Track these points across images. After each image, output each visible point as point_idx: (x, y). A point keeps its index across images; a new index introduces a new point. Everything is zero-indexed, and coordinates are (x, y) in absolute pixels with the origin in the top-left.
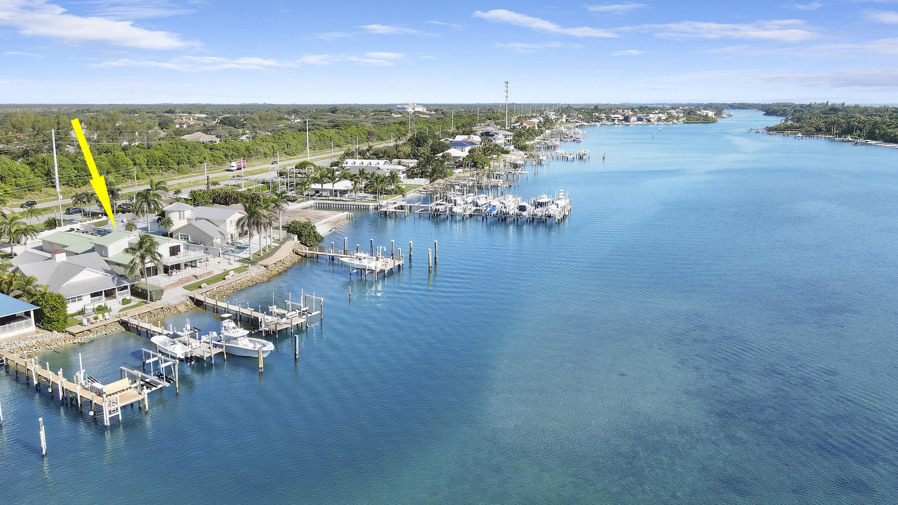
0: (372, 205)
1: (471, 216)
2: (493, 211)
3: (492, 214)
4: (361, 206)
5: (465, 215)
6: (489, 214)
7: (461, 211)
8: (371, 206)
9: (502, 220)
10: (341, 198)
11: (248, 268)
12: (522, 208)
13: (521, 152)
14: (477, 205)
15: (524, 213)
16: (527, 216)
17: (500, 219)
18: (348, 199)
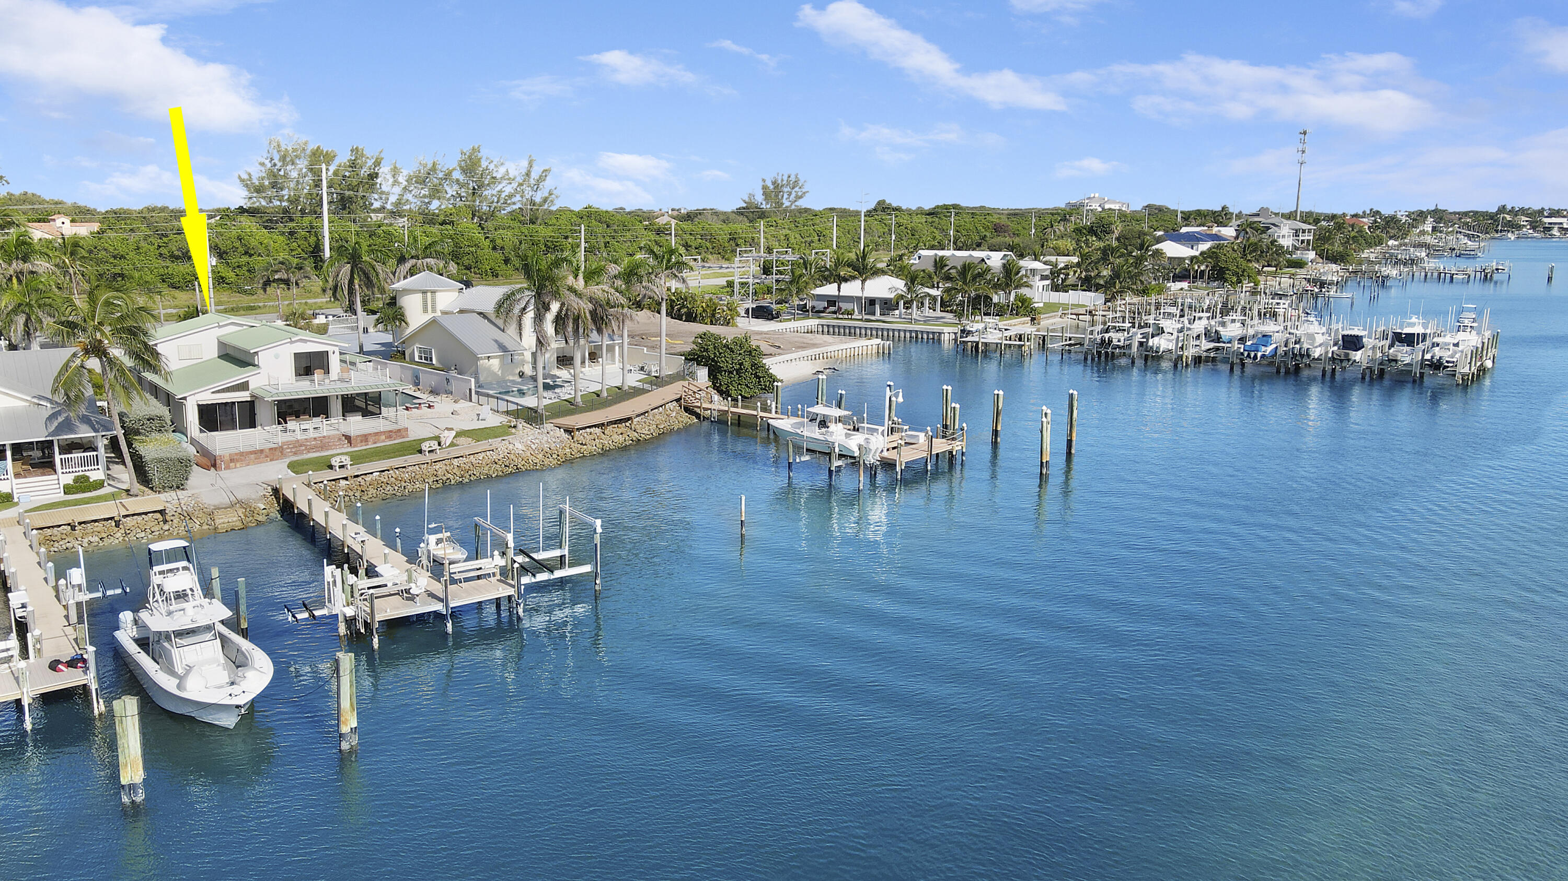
0: (948, 333)
1: (1198, 360)
2: (1263, 349)
3: (1259, 354)
4: (922, 332)
5: (1182, 356)
6: (1249, 356)
7: (1172, 346)
8: (946, 335)
9: (1287, 372)
10: (882, 318)
11: (513, 431)
12: (1353, 343)
13: (1334, 265)
14: (1218, 339)
15: (1357, 356)
16: (1364, 365)
17: (1283, 370)
18: (899, 320)
